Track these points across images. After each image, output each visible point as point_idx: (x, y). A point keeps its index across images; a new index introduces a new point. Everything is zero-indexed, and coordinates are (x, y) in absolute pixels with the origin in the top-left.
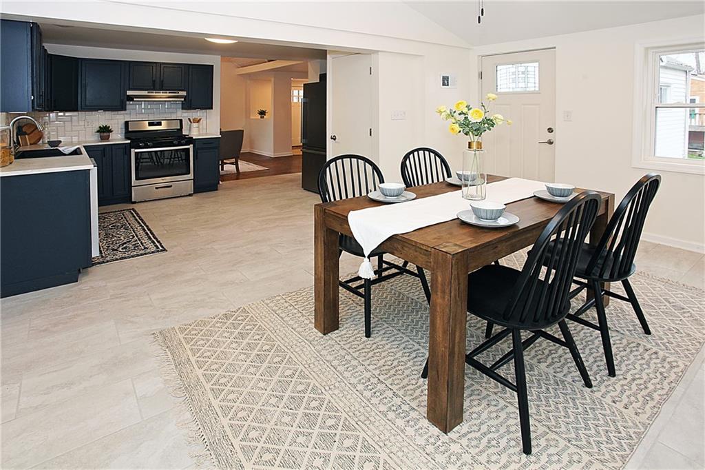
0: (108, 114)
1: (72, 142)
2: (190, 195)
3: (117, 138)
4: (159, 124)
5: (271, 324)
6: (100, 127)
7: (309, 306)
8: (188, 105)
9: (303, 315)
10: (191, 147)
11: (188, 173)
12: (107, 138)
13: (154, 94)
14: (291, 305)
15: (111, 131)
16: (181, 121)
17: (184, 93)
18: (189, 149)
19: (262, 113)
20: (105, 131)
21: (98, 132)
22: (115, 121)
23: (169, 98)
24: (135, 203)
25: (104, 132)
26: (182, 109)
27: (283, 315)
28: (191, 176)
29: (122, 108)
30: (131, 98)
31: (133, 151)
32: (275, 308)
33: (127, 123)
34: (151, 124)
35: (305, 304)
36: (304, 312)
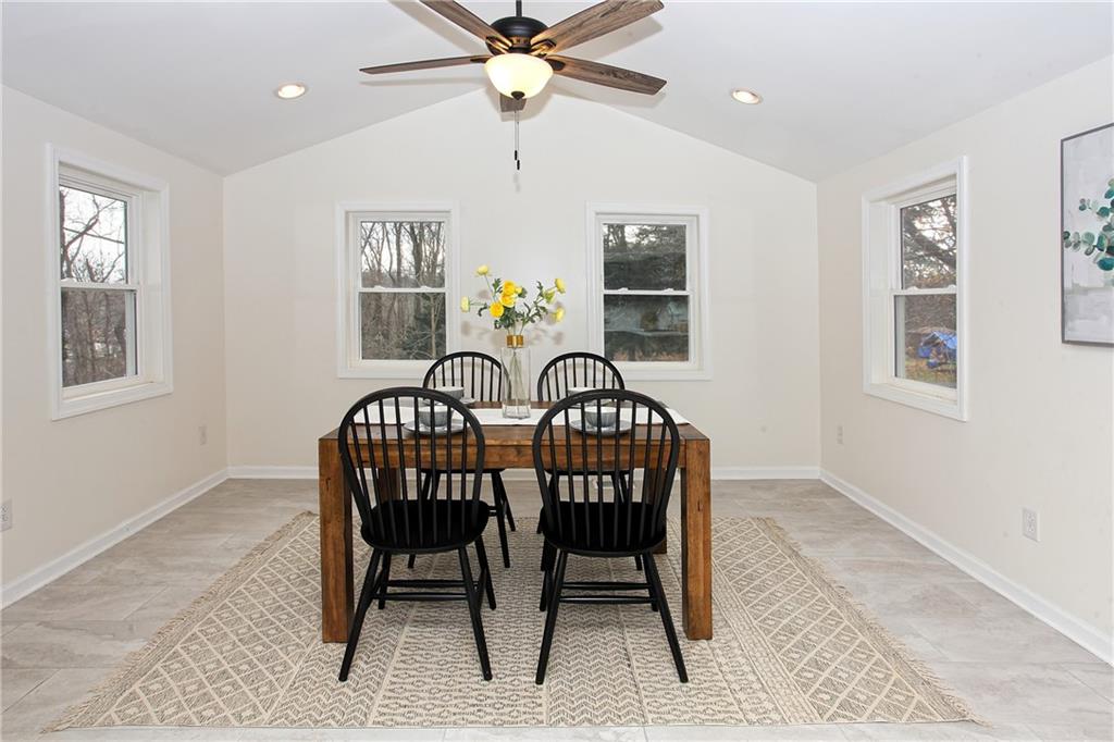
5: (774, 670)
7: (703, 678)
9: (720, 665)
14: (733, 691)
27: (751, 677)
32: (763, 696)
35: (706, 685)
36: (716, 670)
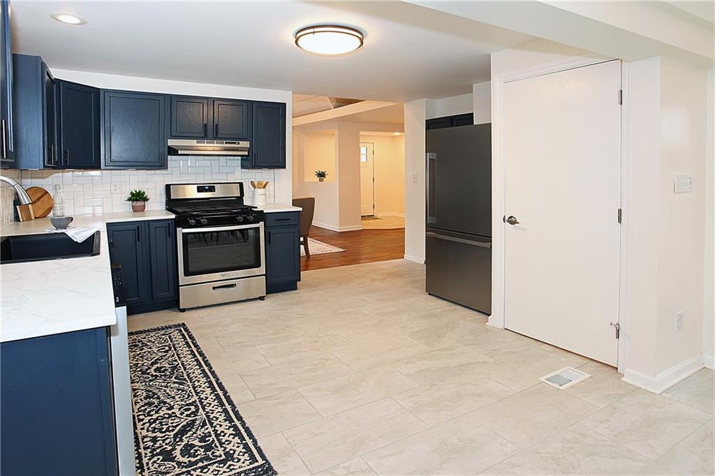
0: (143, 174)
1: (94, 214)
2: (262, 298)
3: (156, 210)
4: (212, 189)
6: (132, 193)
8: (250, 162)
10: (261, 225)
11: (258, 265)
12: (143, 209)
13: (206, 145)
15: (146, 199)
16: (241, 184)
17: (246, 144)
18: (258, 229)
19: (321, 175)
20: (138, 198)
21: (129, 200)
22: (153, 183)
23: (226, 150)
24: (183, 310)
25: (137, 200)
26: (243, 167)
28: (262, 270)
29: (162, 165)
30: (173, 151)
31: (181, 231)
33: (168, 187)
34: (200, 189)
